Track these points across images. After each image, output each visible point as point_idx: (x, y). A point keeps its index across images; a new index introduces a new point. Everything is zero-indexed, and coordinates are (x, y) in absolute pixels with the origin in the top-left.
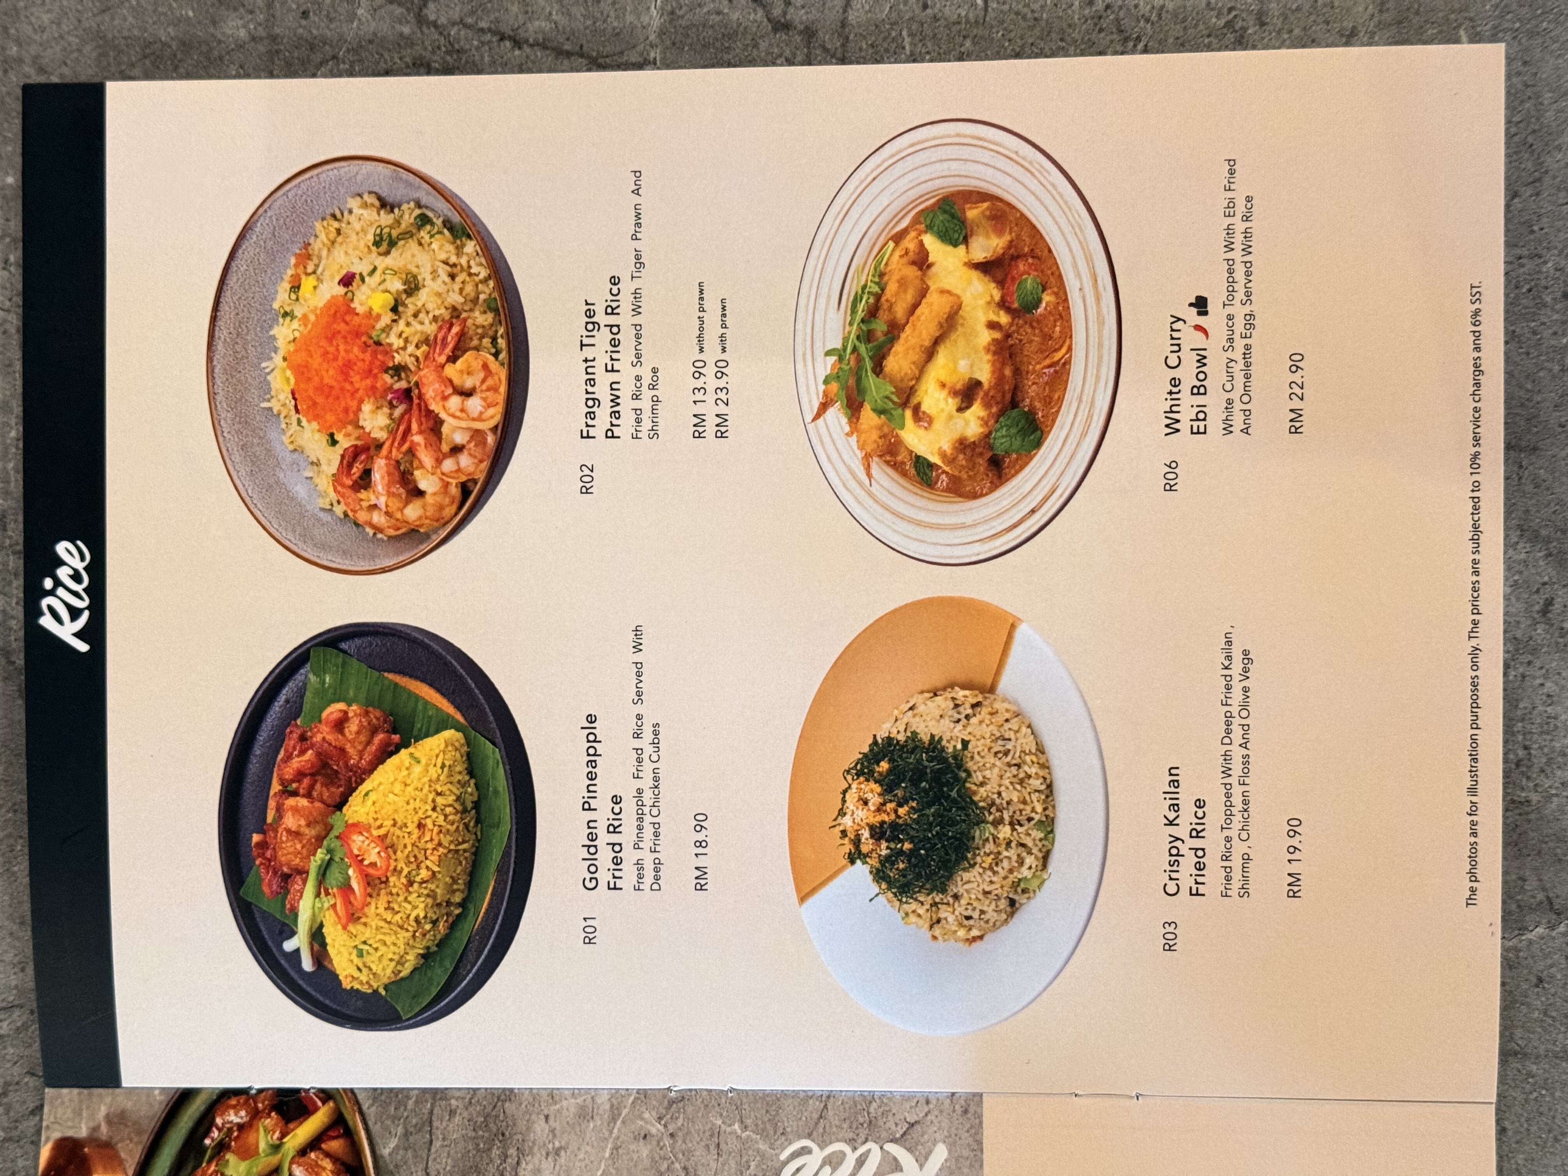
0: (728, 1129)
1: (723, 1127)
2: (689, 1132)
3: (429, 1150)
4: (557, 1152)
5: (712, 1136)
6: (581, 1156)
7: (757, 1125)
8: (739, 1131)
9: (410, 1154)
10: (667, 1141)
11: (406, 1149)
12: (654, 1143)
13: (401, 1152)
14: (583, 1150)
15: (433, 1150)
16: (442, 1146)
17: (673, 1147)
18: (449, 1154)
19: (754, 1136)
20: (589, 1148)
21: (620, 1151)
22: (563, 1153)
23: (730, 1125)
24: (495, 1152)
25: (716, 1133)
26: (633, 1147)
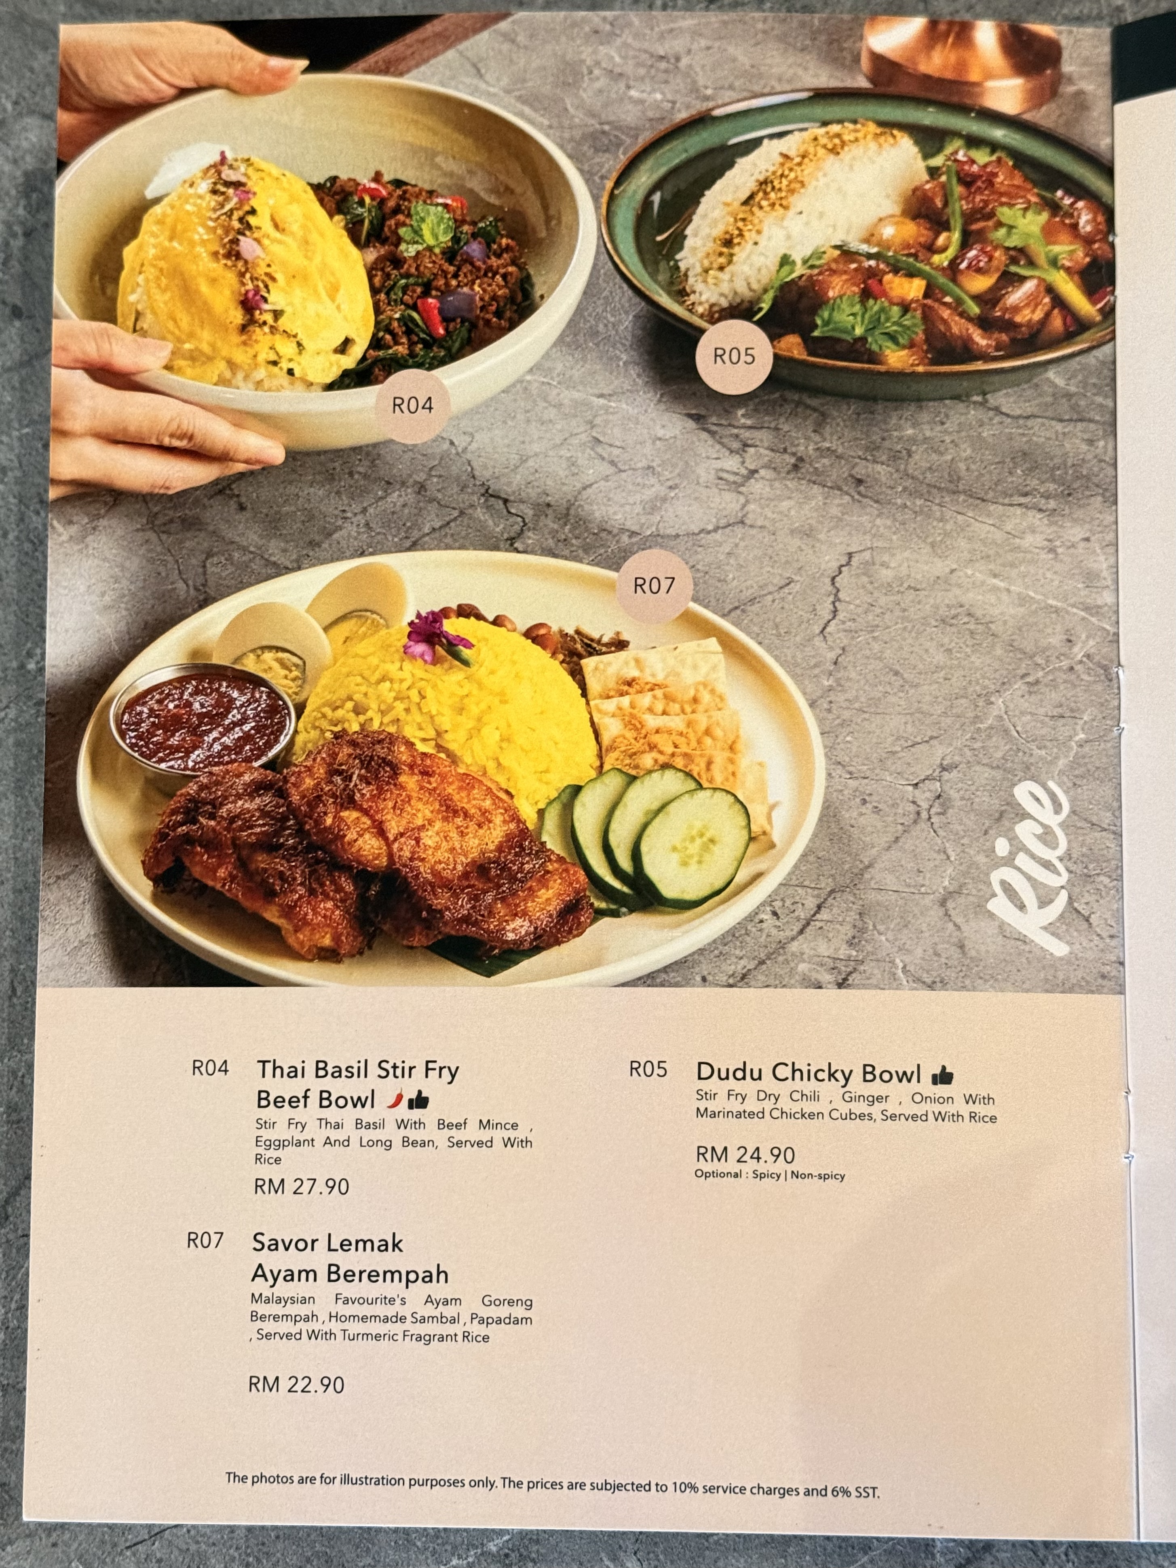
0: (1078, 728)
1: (1081, 722)
2: (1075, 686)
3: (1053, 419)
4: (1052, 550)
5: (1072, 711)
6: (1049, 575)
7: (1084, 757)
8: (1077, 738)
9: (1049, 399)
10: (1065, 664)
11: (1054, 395)
12: (1064, 650)
13: (1051, 390)
14: (1055, 577)
15: (1054, 423)
16: (1057, 432)
17: (1060, 669)
18: (1049, 439)
19: (1072, 754)
20: (1056, 583)
21: (1054, 616)
22: (1051, 556)
23: (1083, 729)
24: (1052, 487)
25: (1074, 714)
26: (1059, 628)
